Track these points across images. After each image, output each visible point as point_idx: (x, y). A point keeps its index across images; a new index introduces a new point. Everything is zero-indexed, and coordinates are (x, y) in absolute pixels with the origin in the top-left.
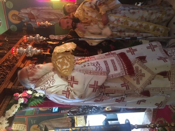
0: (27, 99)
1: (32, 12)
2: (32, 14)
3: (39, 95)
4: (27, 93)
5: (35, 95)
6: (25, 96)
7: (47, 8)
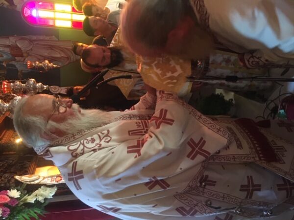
0: (9, 210)
1: (18, 45)
2: (18, 47)
3: (35, 199)
4: (8, 196)
5: (26, 199)
6: (3, 202)
7: (48, 38)
